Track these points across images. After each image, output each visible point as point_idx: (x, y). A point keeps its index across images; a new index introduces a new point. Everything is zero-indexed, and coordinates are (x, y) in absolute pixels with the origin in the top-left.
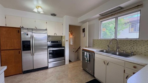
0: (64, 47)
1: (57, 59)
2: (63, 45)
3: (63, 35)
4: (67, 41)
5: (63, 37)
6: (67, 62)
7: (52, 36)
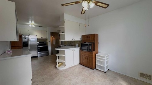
0: (48, 45)
1: (43, 52)
2: (47, 44)
3: (47, 38)
4: (49, 41)
5: (47, 40)
6: (50, 54)
7: (40, 39)
